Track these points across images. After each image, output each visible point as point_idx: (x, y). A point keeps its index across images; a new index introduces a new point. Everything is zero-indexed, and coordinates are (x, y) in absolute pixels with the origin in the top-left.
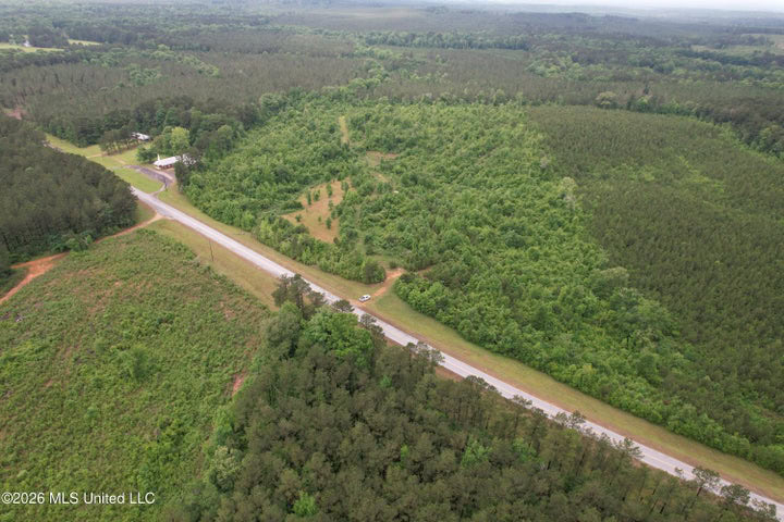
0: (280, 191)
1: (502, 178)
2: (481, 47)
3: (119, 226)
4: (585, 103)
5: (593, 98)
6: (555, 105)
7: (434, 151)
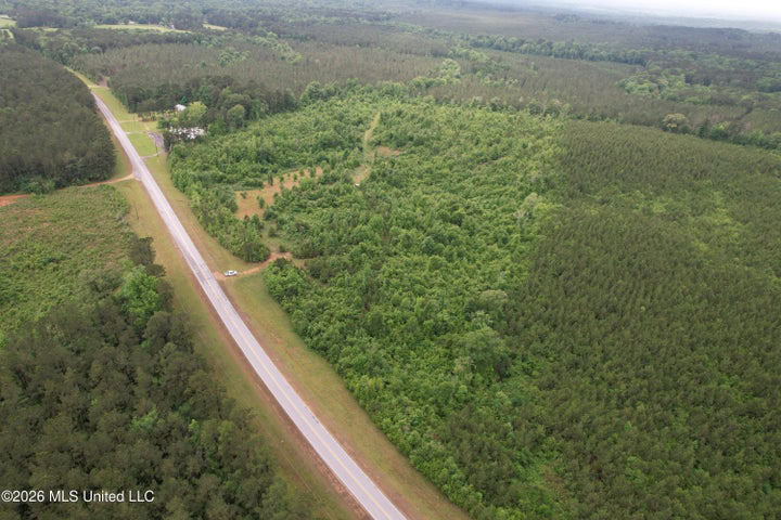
0: (254, 170)
1: (487, 187)
2: (592, 59)
3: (90, 179)
4: (648, 124)
5: (660, 119)
6: (613, 122)
7: (438, 152)
